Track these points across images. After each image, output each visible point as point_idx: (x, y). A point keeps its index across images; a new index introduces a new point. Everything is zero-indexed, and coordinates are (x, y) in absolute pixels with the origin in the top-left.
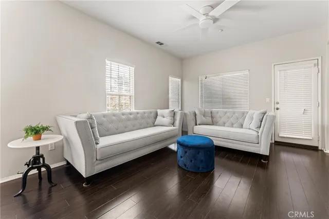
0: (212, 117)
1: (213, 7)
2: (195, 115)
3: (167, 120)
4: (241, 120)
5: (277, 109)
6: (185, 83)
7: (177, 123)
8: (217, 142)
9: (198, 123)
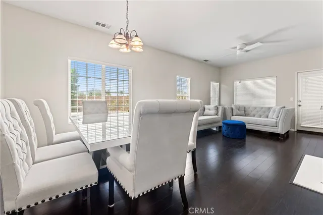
0: (245, 111)
1: (246, 45)
2: (232, 109)
3: (213, 112)
4: (267, 113)
5: (300, 106)
6: (223, 86)
7: (220, 113)
8: (248, 126)
9: (234, 114)
